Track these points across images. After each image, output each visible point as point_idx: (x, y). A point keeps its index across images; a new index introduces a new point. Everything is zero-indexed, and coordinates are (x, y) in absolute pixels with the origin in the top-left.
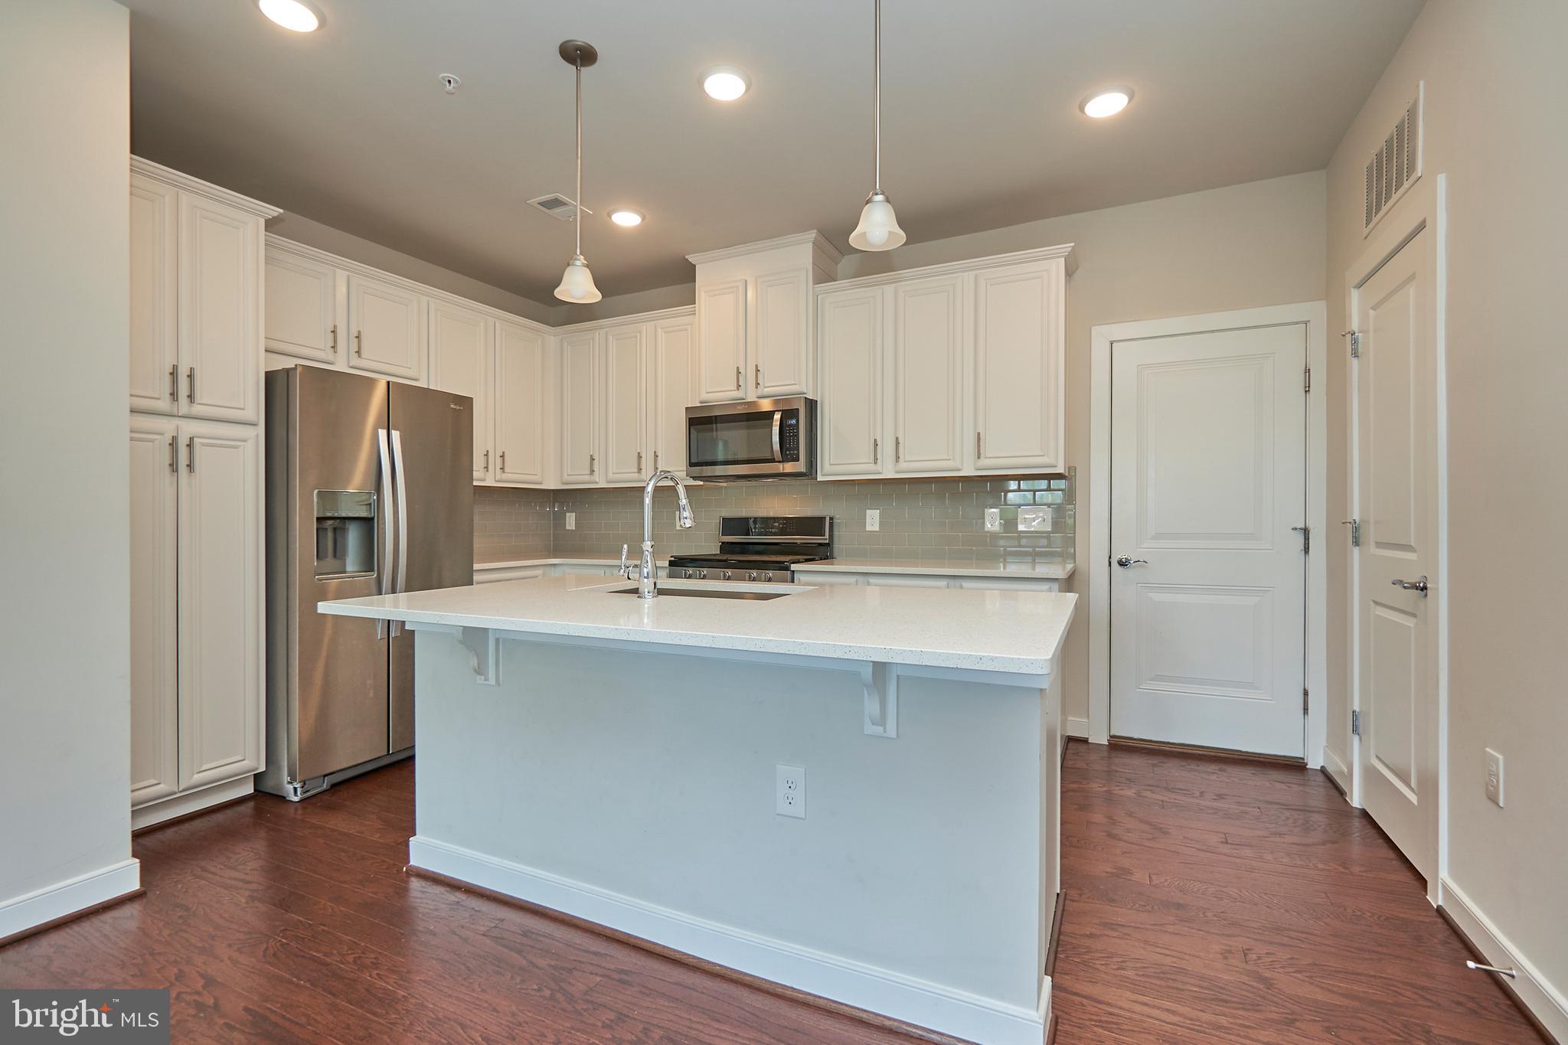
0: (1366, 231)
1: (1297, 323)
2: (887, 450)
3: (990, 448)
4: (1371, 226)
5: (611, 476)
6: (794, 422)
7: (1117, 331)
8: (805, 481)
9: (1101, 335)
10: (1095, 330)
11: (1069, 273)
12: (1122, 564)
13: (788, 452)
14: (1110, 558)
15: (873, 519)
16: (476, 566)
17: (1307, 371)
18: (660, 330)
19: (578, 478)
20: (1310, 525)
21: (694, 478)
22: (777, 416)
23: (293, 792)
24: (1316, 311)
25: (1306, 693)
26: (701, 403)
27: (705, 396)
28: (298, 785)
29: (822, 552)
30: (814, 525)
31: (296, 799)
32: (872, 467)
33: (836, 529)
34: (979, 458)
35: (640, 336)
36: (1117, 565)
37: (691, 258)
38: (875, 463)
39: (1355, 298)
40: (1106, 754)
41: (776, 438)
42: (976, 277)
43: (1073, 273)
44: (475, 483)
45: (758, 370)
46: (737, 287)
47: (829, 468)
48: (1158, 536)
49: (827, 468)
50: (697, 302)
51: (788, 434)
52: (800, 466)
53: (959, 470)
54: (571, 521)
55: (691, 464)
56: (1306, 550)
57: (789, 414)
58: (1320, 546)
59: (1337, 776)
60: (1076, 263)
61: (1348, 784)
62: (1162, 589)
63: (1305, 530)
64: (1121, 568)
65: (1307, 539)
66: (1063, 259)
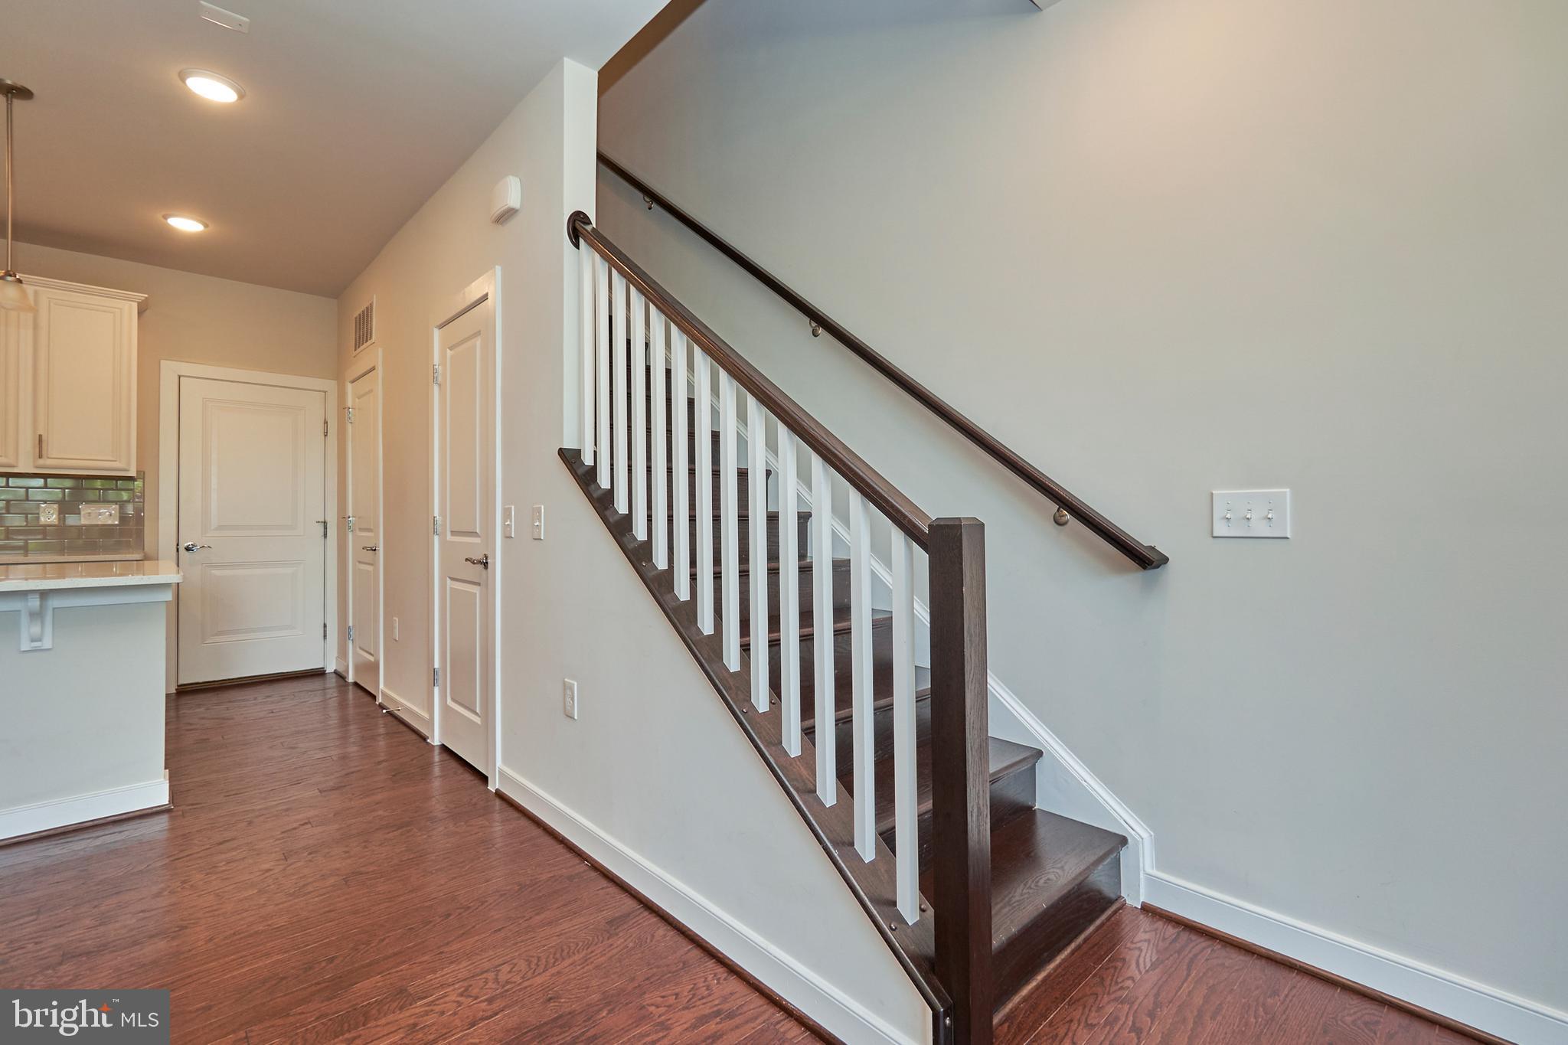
0: (355, 353)
1: (320, 391)
4: (358, 350)
7: (185, 368)
9: (169, 369)
10: (164, 363)
11: (140, 313)
12: (188, 549)
14: (178, 545)
17: (326, 422)
20: (327, 519)
24: (330, 385)
25: (325, 626)
36: (185, 551)
39: (349, 387)
43: (145, 311)
56: (325, 535)
58: (332, 531)
59: (341, 670)
60: (146, 309)
61: (347, 671)
62: (223, 566)
63: (325, 522)
64: (186, 552)
65: (325, 528)
66: (135, 305)
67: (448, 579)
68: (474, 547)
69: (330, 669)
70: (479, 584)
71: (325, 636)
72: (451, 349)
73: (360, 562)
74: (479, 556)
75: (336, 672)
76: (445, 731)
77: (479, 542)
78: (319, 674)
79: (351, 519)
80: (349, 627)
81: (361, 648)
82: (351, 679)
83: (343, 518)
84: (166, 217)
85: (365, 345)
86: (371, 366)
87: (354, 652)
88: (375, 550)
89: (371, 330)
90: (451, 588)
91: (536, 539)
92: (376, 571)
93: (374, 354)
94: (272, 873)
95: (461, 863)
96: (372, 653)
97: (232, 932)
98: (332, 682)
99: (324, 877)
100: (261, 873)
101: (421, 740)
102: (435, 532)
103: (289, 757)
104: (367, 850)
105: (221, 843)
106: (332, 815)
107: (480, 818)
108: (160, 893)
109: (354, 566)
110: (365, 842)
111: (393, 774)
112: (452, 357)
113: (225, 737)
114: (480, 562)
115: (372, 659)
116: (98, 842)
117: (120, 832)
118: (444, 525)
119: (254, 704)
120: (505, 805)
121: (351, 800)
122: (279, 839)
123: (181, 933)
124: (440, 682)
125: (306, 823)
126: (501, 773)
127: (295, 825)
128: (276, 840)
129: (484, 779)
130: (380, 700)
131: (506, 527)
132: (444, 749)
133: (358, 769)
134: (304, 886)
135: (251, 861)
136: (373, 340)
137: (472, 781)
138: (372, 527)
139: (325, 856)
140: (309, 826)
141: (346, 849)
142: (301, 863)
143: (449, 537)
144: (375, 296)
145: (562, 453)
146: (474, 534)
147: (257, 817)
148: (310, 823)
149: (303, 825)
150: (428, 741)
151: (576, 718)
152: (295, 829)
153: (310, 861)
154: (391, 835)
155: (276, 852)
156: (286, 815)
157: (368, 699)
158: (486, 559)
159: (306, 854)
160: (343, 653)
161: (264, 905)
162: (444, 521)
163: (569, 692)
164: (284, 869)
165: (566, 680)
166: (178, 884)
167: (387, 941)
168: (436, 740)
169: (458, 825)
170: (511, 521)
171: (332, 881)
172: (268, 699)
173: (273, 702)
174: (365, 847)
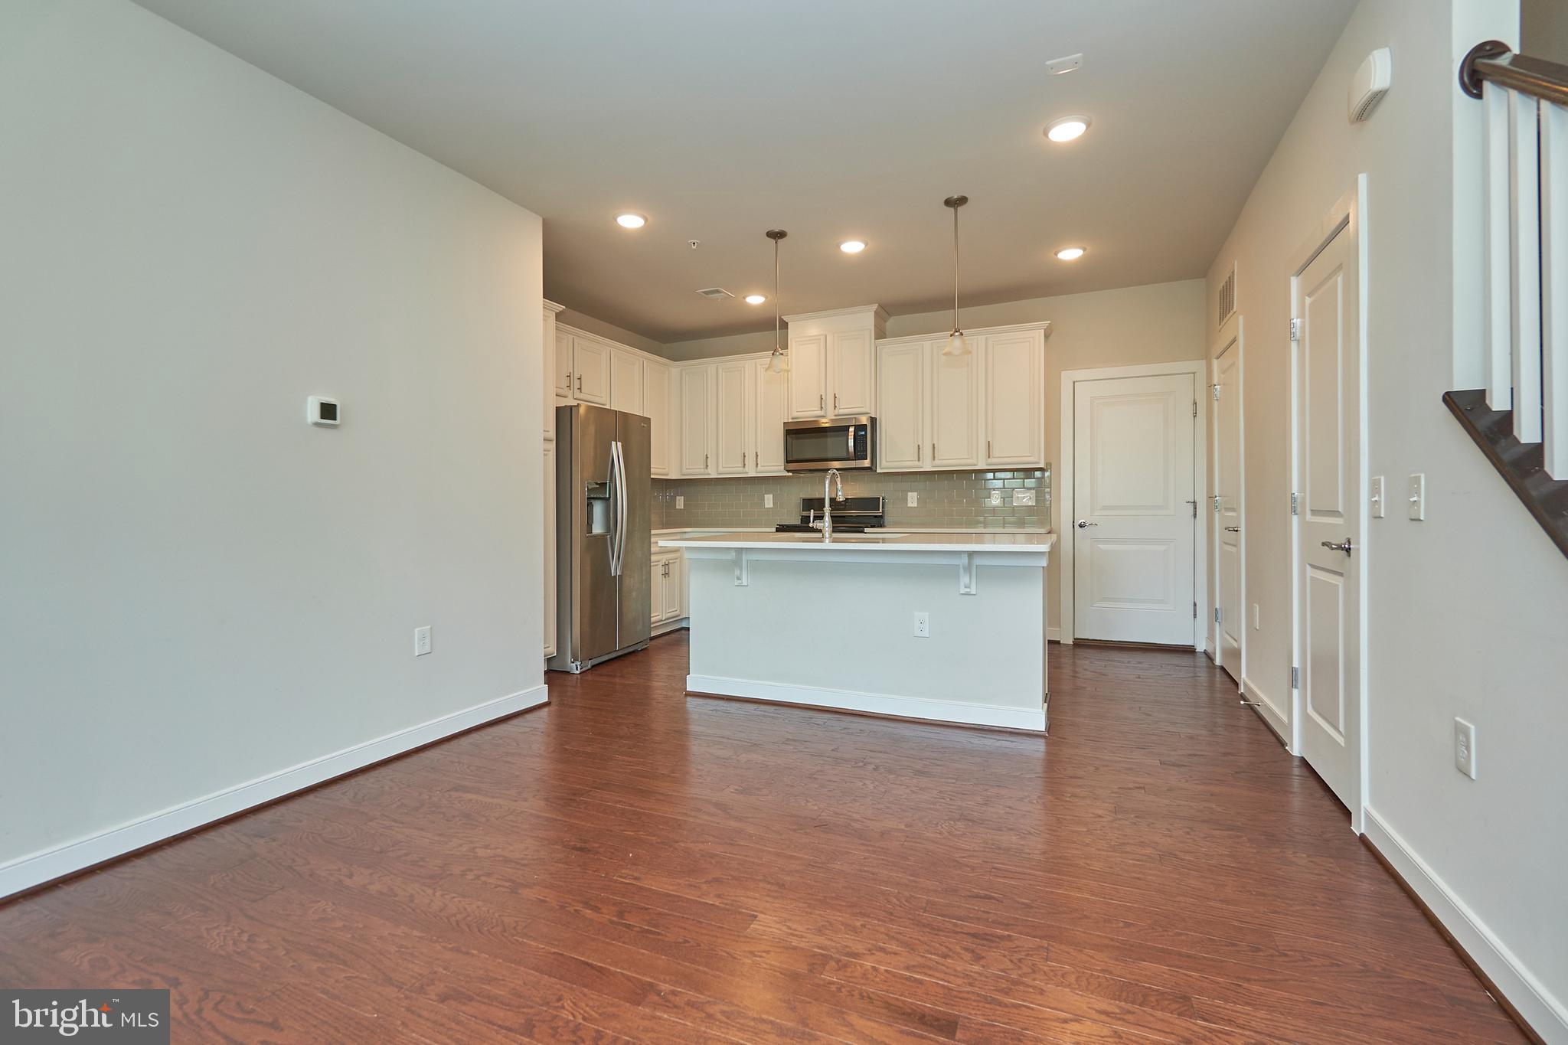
0: (1219, 327)
1: (1189, 373)
2: (927, 451)
3: (995, 452)
5: (721, 469)
6: (863, 433)
7: (1078, 374)
8: (869, 473)
9: (1067, 377)
10: (1063, 373)
11: (1047, 337)
12: (1081, 526)
13: (860, 454)
14: (1074, 522)
15: (912, 499)
16: (653, 532)
17: (1195, 403)
18: (759, 367)
19: (695, 471)
20: (1197, 500)
21: (788, 471)
22: (852, 429)
23: (575, 668)
24: (1199, 366)
26: (793, 418)
27: (795, 414)
28: (578, 663)
29: (878, 522)
30: (873, 503)
31: (578, 672)
32: (917, 463)
33: (886, 506)
34: (989, 457)
35: (744, 371)
36: (1078, 527)
37: (785, 318)
38: (919, 460)
39: (1215, 363)
40: (1072, 648)
41: (851, 443)
42: (986, 339)
43: (1050, 335)
44: (652, 477)
45: (835, 397)
46: (820, 339)
47: (887, 462)
48: (1104, 508)
49: (884, 463)
50: (789, 347)
51: (860, 441)
52: (867, 463)
53: (975, 465)
54: (680, 502)
55: (788, 461)
56: (1195, 515)
57: (860, 428)
58: (1202, 511)
59: (1210, 650)
60: (1051, 333)
61: (1215, 653)
62: (1106, 541)
63: (1194, 502)
64: (1080, 529)
65: (1195, 508)
66: (1043, 331)
67: (1308, 565)
68: (1335, 528)
69: (1200, 648)
70: (1341, 574)
71: (1195, 615)
72: (1309, 295)
73: (1226, 543)
74: (1340, 540)
75: (1205, 652)
76: (1306, 741)
77: (1342, 523)
78: (1189, 651)
79: (1217, 498)
80: (1216, 609)
81: (1226, 632)
82: (1218, 662)
83: (1211, 497)
84: (1056, 254)
85: (1228, 316)
86: (1232, 338)
87: (1221, 636)
88: (1237, 531)
89: (1233, 299)
90: (1312, 578)
91: (1412, 520)
92: (1239, 552)
93: (1238, 324)
94: (1101, 819)
95: (1292, 899)
96: (1236, 638)
97: (1060, 855)
98: (1202, 661)
99: (1142, 844)
100: (1093, 816)
101: (1279, 745)
102: (1294, 511)
103: (1142, 722)
104: (1188, 836)
105: (1071, 777)
106: (1166, 789)
107: (1331, 860)
108: (1023, 798)
109: (1221, 548)
110: (1191, 828)
111: (1237, 770)
112: (1311, 304)
113: (1098, 690)
114: (1340, 547)
115: (1235, 645)
116: (998, 744)
117: (1012, 742)
118: (1303, 504)
119: (1125, 667)
120: (1372, 859)
121: (1187, 781)
122: (1116, 793)
123: (1027, 836)
124: (1300, 685)
125: (1140, 788)
126: (1368, 817)
127: (1131, 785)
128: (1113, 793)
129: (1348, 814)
130: (1242, 690)
131: (1374, 504)
132: (1304, 762)
133: (1202, 753)
134: (1124, 844)
135: (1089, 802)
136: (1235, 310)
137: (1331, 811)
138: (1235, 507)
139: (1148, 825)
140: (1143, 791)
141: (1169, 827)
142: (1127, 823)
143: (1309, 517)
144: (1236, 262)
145: (1450, 399)
146: (1335, 513)
147: (1103, 766)
148: (1144, 788)
149: (1137, 788)
150: (1287, 748)
151: (1473, 777)
152: (1130, 789)
153: (1135, 824)
154: (1217, 833)
155: (1110, 803)
156: (1126, 774)
157: (1233, 686)
158: (1349, 543)
159: (1132, 816)
160: (1211, 637)
161: (1088, 845)
162: (1304, 498)
163: (1461, 738)
164: (1112, 822)
165: (1458, 719)
166: (1036, 797)
167: (1183, 937)
168: (1296, 749)
169: (1298, 855)
170: (1380, 496)
171: (1148, 851)
172: (1139, 665)
173: (1142, 669)
174: (1188, 833)
